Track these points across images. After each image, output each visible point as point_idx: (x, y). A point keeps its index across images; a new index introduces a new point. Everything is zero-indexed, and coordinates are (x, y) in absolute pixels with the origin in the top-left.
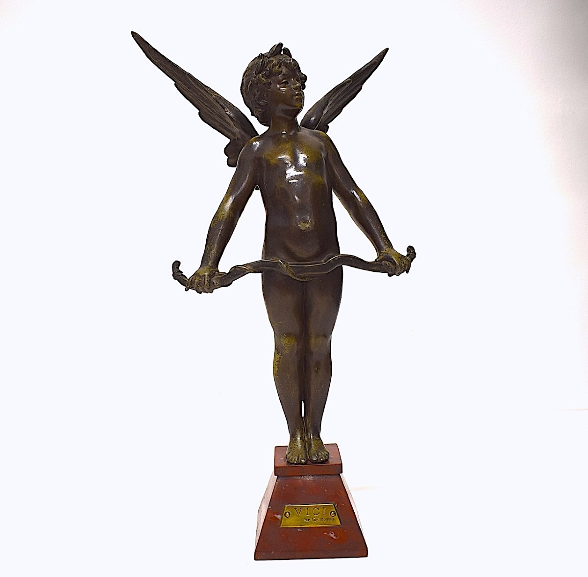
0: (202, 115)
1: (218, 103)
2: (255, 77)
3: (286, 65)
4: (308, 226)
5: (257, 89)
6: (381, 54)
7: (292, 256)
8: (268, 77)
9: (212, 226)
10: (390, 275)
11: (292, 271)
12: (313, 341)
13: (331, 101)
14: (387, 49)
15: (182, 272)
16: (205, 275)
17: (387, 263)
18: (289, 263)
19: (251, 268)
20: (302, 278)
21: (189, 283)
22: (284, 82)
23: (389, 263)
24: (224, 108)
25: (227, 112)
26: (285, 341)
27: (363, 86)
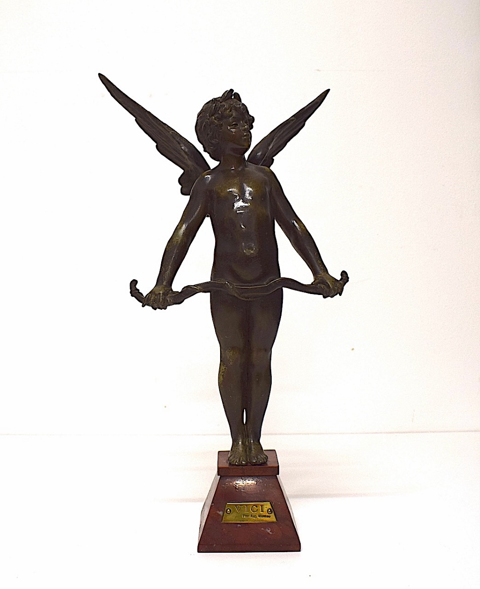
0: (159, 147)
1: (174, 138)
2: (208, 119)
3: (236, 109)
4: (252, 252)
5: (209, 130)
6: (323, 94)
7: (237, 277)
8: (219, 119)
9: (167, 250)
10: (325, 297)
11: (238, 291)
12: (254, 355)
13: (276, 138)
14: (328, 91)
15: (138, 290)
16: (160, 293)
17: (322, 286)
18: (235, 284)
19: (201, 288)
20: (246, 298)
21: (146, 300)
22: (234, 124)
23: (324, 286)
24: (179, 144)
25: (182, 148)
26: (229, 354)
27: (306, 123)
